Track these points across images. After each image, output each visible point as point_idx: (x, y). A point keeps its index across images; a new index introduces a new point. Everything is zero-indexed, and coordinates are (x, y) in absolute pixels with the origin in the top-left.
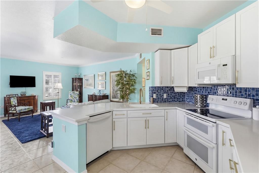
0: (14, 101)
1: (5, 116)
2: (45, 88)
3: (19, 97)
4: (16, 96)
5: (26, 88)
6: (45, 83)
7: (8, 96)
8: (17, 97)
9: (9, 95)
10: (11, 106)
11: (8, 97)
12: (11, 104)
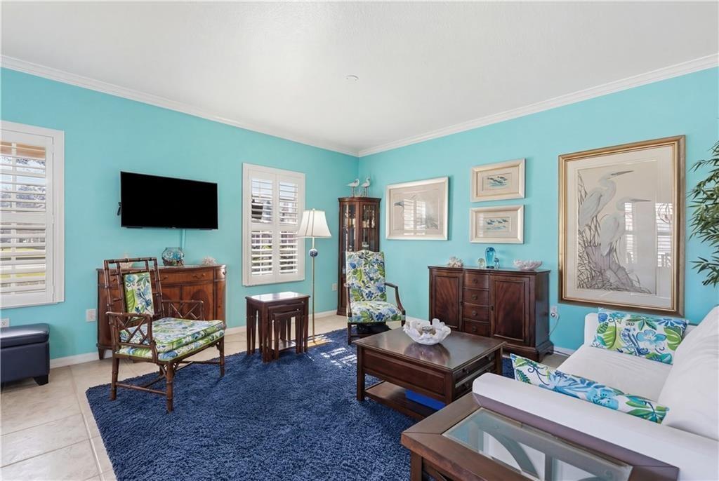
0: (140, 294)
1: (101, 357)
2: (250, 233)
3: (162, 271)
4: (147, 265)
5: (184, 231)
6: (251, 212)
7: (113, 266)
8: (152, 272)
9: (118, 262)
10: (128, 322)
11: (114, 274)
12: (126, 311)
